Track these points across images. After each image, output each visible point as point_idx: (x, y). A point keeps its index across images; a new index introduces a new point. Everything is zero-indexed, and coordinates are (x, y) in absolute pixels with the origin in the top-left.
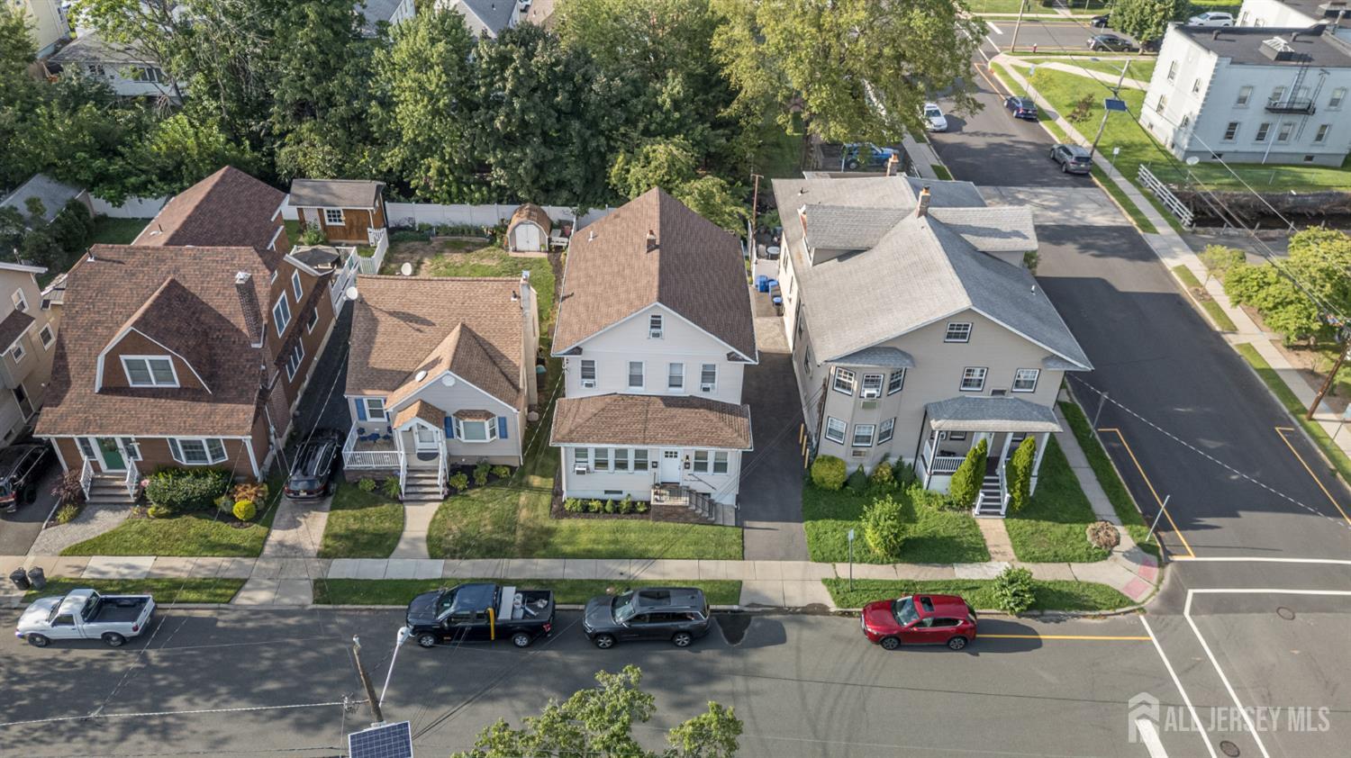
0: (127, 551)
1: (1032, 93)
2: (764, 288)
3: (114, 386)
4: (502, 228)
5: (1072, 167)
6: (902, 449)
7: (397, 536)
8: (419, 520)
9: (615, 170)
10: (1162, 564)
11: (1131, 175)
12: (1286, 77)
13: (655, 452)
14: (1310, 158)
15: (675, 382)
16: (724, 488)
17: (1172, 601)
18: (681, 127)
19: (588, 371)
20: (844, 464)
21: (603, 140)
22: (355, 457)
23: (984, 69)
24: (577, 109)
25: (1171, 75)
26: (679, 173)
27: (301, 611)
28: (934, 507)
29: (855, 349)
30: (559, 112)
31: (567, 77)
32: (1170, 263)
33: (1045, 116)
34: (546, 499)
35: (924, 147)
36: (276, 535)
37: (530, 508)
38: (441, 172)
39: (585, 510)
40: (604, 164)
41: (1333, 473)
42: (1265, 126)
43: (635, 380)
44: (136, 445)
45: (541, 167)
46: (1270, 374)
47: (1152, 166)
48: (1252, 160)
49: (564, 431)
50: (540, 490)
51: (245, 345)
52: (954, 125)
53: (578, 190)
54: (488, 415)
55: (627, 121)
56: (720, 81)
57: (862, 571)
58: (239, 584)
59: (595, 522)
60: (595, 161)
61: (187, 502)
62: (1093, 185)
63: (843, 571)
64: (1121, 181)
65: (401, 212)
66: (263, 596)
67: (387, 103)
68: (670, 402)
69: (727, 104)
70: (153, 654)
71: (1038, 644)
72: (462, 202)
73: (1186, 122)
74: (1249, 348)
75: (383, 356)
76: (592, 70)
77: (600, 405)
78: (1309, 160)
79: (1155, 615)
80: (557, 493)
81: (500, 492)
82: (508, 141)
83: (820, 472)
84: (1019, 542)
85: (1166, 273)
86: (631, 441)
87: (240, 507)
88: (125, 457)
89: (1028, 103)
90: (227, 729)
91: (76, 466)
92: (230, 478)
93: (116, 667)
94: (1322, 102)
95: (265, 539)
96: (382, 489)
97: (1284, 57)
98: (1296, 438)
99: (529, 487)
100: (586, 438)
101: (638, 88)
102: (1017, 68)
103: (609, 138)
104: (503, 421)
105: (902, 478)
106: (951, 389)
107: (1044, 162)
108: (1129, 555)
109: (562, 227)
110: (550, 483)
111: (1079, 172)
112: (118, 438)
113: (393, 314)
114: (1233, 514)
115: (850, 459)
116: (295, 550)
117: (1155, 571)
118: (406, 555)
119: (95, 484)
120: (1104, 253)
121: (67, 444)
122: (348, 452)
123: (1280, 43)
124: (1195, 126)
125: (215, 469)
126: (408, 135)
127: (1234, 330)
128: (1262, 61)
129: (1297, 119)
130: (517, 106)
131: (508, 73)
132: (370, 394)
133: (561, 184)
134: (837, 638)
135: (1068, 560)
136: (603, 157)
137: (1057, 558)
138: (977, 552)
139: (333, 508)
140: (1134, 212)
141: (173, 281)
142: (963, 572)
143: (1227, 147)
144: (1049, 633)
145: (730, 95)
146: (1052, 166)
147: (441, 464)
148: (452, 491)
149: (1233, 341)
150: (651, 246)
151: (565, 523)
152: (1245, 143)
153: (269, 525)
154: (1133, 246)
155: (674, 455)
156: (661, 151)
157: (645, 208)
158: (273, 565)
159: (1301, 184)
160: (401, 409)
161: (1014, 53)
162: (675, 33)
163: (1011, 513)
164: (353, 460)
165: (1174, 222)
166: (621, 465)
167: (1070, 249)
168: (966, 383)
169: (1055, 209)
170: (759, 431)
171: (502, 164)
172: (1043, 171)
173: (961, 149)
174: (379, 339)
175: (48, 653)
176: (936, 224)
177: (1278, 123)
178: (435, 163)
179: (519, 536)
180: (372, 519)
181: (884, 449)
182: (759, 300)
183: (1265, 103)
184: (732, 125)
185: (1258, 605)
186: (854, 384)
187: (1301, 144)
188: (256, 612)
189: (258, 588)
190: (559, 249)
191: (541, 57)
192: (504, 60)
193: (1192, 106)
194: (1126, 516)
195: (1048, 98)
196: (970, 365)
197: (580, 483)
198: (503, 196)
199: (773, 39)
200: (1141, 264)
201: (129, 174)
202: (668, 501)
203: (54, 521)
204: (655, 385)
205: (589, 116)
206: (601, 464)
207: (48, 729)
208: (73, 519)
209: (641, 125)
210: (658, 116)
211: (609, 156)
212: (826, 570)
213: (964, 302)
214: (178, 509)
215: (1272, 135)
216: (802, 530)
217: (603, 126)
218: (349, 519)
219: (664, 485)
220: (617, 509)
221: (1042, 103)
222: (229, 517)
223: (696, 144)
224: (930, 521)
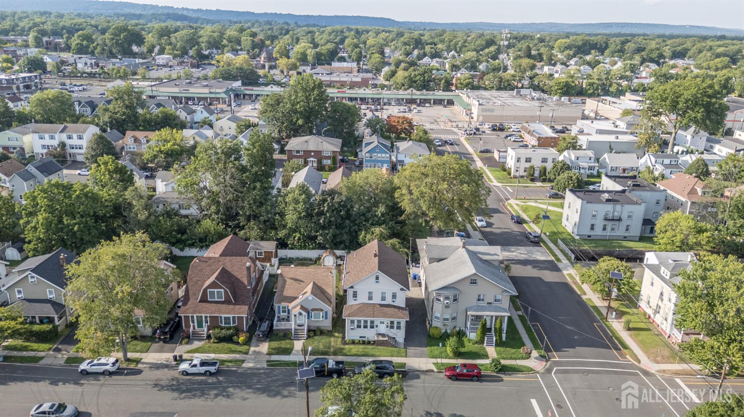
0: (206, 352)
1: (521, 212)
2: (415, 278)
3: (204, 300)
4: (319, 259)
5: (533, 240)
6: (460, 325)
7: (292, 349)
8: (298, 345)
9: (361, 236)
10: (547, 361)
11: (556, 243)
12: (609, 207)
13: (377, 321)
14: (625, 237)
15: (383, 299)
16: (400, 335)
17: (549, 371)
18: (384, 222)
19: (355, 295)
20: (440, 329)
21: (357, 227)
22: (278, 325)
23: (504, 205)
24: (348, 216)
25: (569, 207)
26: (384, 237)
27: (263, 369)
28: (471, 344)
29: (441, 286)
30: (342, 217)
31: (344, 206)
32: (565, 272)
33: (526, 222)
34: (340, 340)
35: (477, 233)
36: (252, 349)
37: (335, 342)
38: (299, 239)
39: (353, 342)
40: (357, 236)
41: (612, 337)
42: (605, 226)
43: (370, 298)
44: (208, 319)
45: (334, 236)
46: (595, 308)
47: (563, 240)
48: (602, 238)
49: (347, 314)
50: (337, 337)
51: (245, 286)
52: (489, 225)
53: (347, 244)
54: (322, 310)
55: (365, 221)
56: (398, 208)
57: (445, 361)
58: (243, 361)
59: (356, 346)
60: (354, 234)
61: (224, 337)
62: (541, 246)
63: (439, 361)
64: (551, 245)
65: (282, 253)
66: (251, 365)
67: (282, 215)
68: (381, 305)
69: (401, 216)
70: (221, 378)
71: (502, 380)
72: (305, 249)
73: (575, 224)
74: (590, 299)
75: (287, 292)
76: (353, 204)
77: (359, 306)
78: (625, 238)
79: (542, 374)
80: (344, 338)
81: (324, 337)
82: (323, 228)
83: (432, 331)
84: (498, 353)
85: (564, 276)
86: (369, 317)
87: (241, 339)
88: (204, 324)
89: (518, 217)
90: (247, 396)
91: (188, 326)
92: (238, 331)
93: (210, 381)
94: (624, 216)
95: (249, 350)
96: (286, 335)
97: (608, 200)
98: (601, 327)
99: (334, 336)
100: (354, 316)
101: (369, 210)
102: (518, 205)
103: (359, 226)
104: (326, 313)
105: (461, 334)
106: (474, 302)
107: (523, 238)
108: (536, 358)
109: (341, 258)
110: (341, 335)
111: (536, 241)
112: (203, 315)
113: (291, 279)
114: (574, 347)
115: (442, 327)
116: (259, 353)
117: (544, 363)
118: (295, 354)
119: (194, 333)
120: (542, 269)
121: (187, 318)
122: (275, 322)
123: (606, 196)
124: (578, 225)
125: (234, 327)
126: (289, 225)
127: (585, 294)
128: (601, 202)
129: (617, 223)
130: (328, 215)
131: (325, 205)
132: (284, 304)
133: (341, 242)
134: (436, 378)
135: (515, 359)
136: (356, 232)
137: (511, 358)
138: (485, 356)
139: (270, 341)
140: (554, 255)
141: (223, 268)
142: (478, 362)
143: (591, 233)
144: (506, 378)
145: (402, 212)
146: (525, 239)
147: (306, 328)
148: (309, 337)
149: (584, 297)
150: (375, 255)
151: (347, 347)
152: (598, 231)
153: (250, 346)
154: (553, 267)
155: (383, 323)
156: (377, 230)
157: (373, 246)
158: (253, 357)
159: (621, 247)
160: (294, 308)
161: (516, 199)
162: (382, 191)
163: (497, 345)
164: (277, 326)
165: (569, 259)
166: (365, 327)
167: (529, 267)
168: (479, 300)
169: (525, 254)
170: (411, 314)
171: (321, 235)
172: (522, 241)
173: (491, 233)
174: (287, 286)
175: (188, 377)
176: (468, 251)
177: (609, 225)
178: (298, 235)
179: (332, 350)
180: (284, 344)
181: (454, 324)
182: (413, 282)
183: (603, 217)
184: (403, 223)
185: (577, 372)
186: (442, 299)
187: (620, 232)
188: (250, 368)
189: (249, 362)
190: (340, 265)
191: (337, 199)
192: (324, 201)
193: (576, 218)
194: (536, 347)
195: (528, 216)
196: (480, 293)
197: (352, 334)
198: (321, 247)
199: (416, 193)
200: (556, 273)
201: (188, 240)
202: (381, 338)
203: (181, 343)
204: (377, 300)
205: (352, 219)
206: (359, 327)
207: (193, 395)
208: (187, 343)
209: (370, 222)
210: (376, 219)
211: (359, 233)
212: (434, 360)
213: (473, 271)
214: (221, 340)
215: (609, 228)
216: (427, 350)
217: (357, 222)
218: (275, 344)
219: (379, 334)
220: (364, 343)
221: (524, 216)
222: (237, 343)
223: (390, 228)
224: (469, 347)
